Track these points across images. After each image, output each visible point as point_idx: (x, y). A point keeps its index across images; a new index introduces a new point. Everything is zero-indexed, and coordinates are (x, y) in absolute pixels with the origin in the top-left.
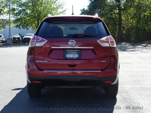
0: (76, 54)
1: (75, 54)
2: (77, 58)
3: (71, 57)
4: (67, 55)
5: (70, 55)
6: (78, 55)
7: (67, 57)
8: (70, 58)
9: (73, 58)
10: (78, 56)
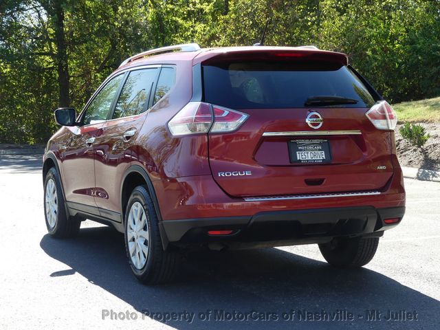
0: (319, 150)
1: (316, 150)
2: (323, 160)
3: (310, 158)
4: (298, 155)
5: (306, 154)
6: (323, 154)
7: (298, 159)
8: (308, 160)
9: (314, 160)
10: (324, 156)
